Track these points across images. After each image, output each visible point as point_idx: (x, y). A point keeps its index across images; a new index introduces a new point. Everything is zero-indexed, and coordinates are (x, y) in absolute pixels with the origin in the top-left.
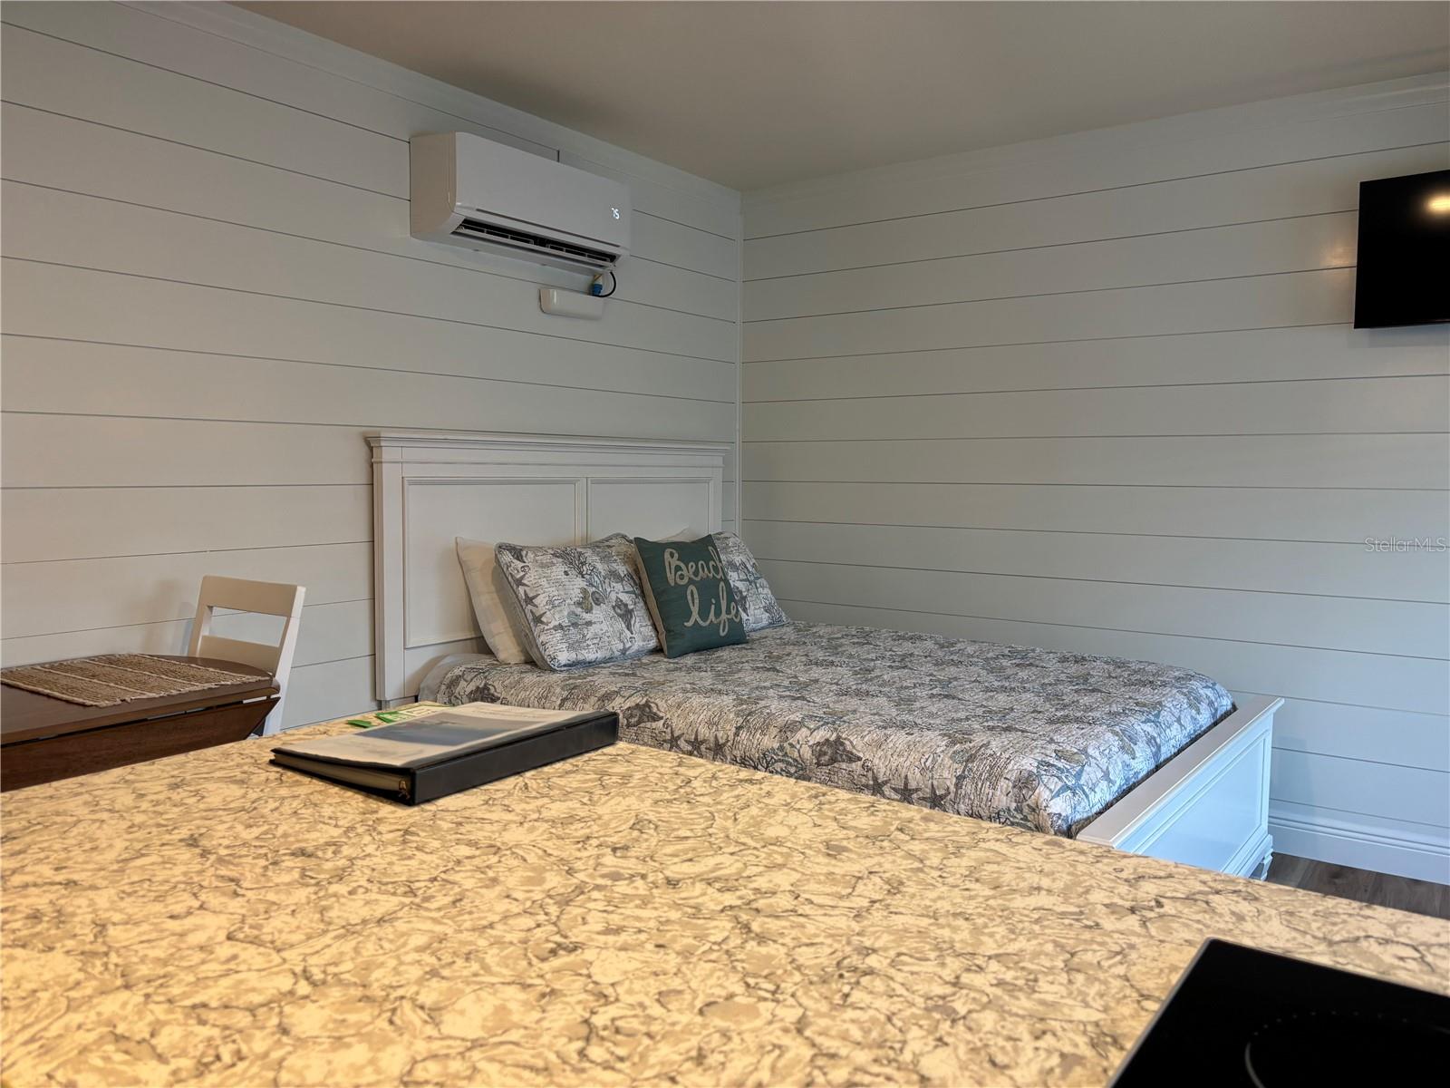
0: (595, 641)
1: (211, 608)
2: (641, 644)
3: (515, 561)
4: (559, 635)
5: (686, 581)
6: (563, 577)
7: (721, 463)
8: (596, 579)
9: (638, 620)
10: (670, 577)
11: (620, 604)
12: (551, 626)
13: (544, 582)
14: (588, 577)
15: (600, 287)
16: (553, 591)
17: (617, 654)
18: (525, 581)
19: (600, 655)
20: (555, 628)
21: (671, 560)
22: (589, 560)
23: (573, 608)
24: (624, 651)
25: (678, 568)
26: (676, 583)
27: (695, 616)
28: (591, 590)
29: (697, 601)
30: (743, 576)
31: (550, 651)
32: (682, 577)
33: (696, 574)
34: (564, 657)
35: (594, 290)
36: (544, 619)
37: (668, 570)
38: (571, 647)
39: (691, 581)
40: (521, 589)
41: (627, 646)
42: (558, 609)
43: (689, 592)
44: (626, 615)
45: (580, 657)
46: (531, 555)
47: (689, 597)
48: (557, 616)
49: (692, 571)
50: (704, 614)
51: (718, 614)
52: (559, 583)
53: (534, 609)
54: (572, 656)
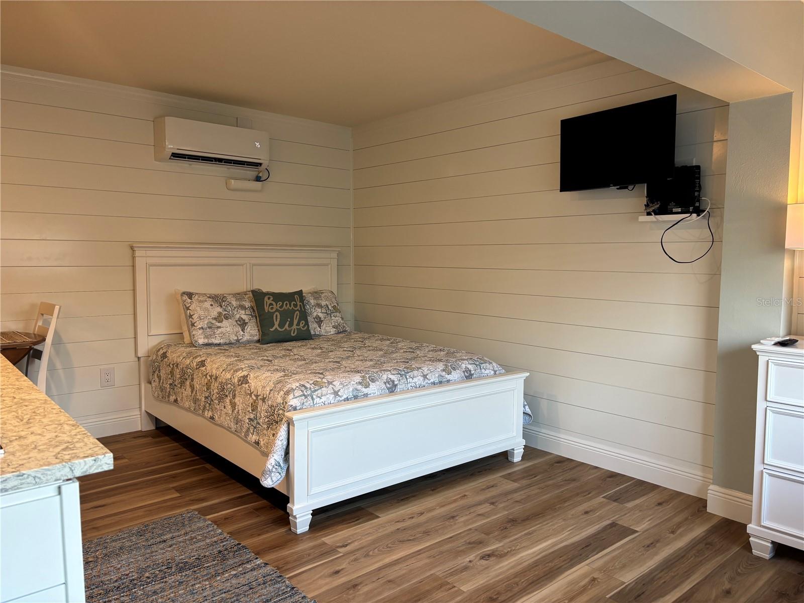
0: (220, 335)
1: (42, 315)
2: (248, 338)
3: (188, 299)
4: (201, 331)
5: (274, 310)
6: (209, 307)
7: (336, 257)
8: (229, 308)
9: (249, 327)
10: (266, 308)
11: (241, 319)
12: (198, 327)
13: (198, 309)
14: (224, 307)
15: (260, 177)
16: (202, 313)
17: (233, 341)
18: (190, 308)
19: (222, 341)
20: (200, 329)
21: (267, 301)
22: (229, 300)
23: (211, 320)
24: (238, 341)
25: (271, 304)
26: (268, 311)
27: (276, 326)
28: (224, 313)
29: (278, 320)
30: (324, 311)
31: (196, 338)
32: (272, 308)
33: (281, 307)
34: (201, 341)
35: (258, 179)
36: (195, 325)
37: (265, 305)
38: (206, 337)
39: (277, 310)
40: (188, 311)
41: (240, 338)
42: (203, 320)
43: (275, 316)
44: (243, 324)
45: (210, 342)
46: (197, 297)
47: (275, 318)
48: (201, 324)
49: (278, 306)
50: (281, 325)
51: (290, 326)
52: (206, 309)
53: (192, 320)
54: (206, 341)
